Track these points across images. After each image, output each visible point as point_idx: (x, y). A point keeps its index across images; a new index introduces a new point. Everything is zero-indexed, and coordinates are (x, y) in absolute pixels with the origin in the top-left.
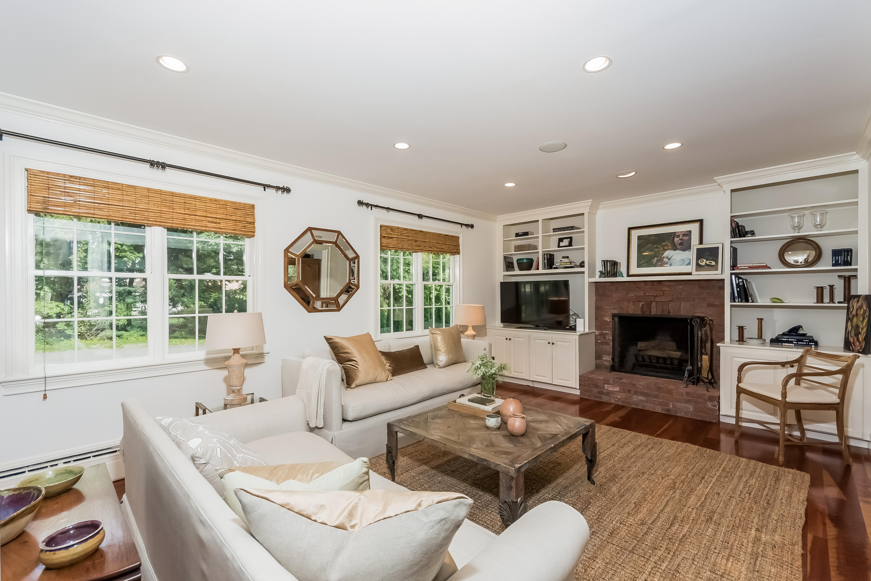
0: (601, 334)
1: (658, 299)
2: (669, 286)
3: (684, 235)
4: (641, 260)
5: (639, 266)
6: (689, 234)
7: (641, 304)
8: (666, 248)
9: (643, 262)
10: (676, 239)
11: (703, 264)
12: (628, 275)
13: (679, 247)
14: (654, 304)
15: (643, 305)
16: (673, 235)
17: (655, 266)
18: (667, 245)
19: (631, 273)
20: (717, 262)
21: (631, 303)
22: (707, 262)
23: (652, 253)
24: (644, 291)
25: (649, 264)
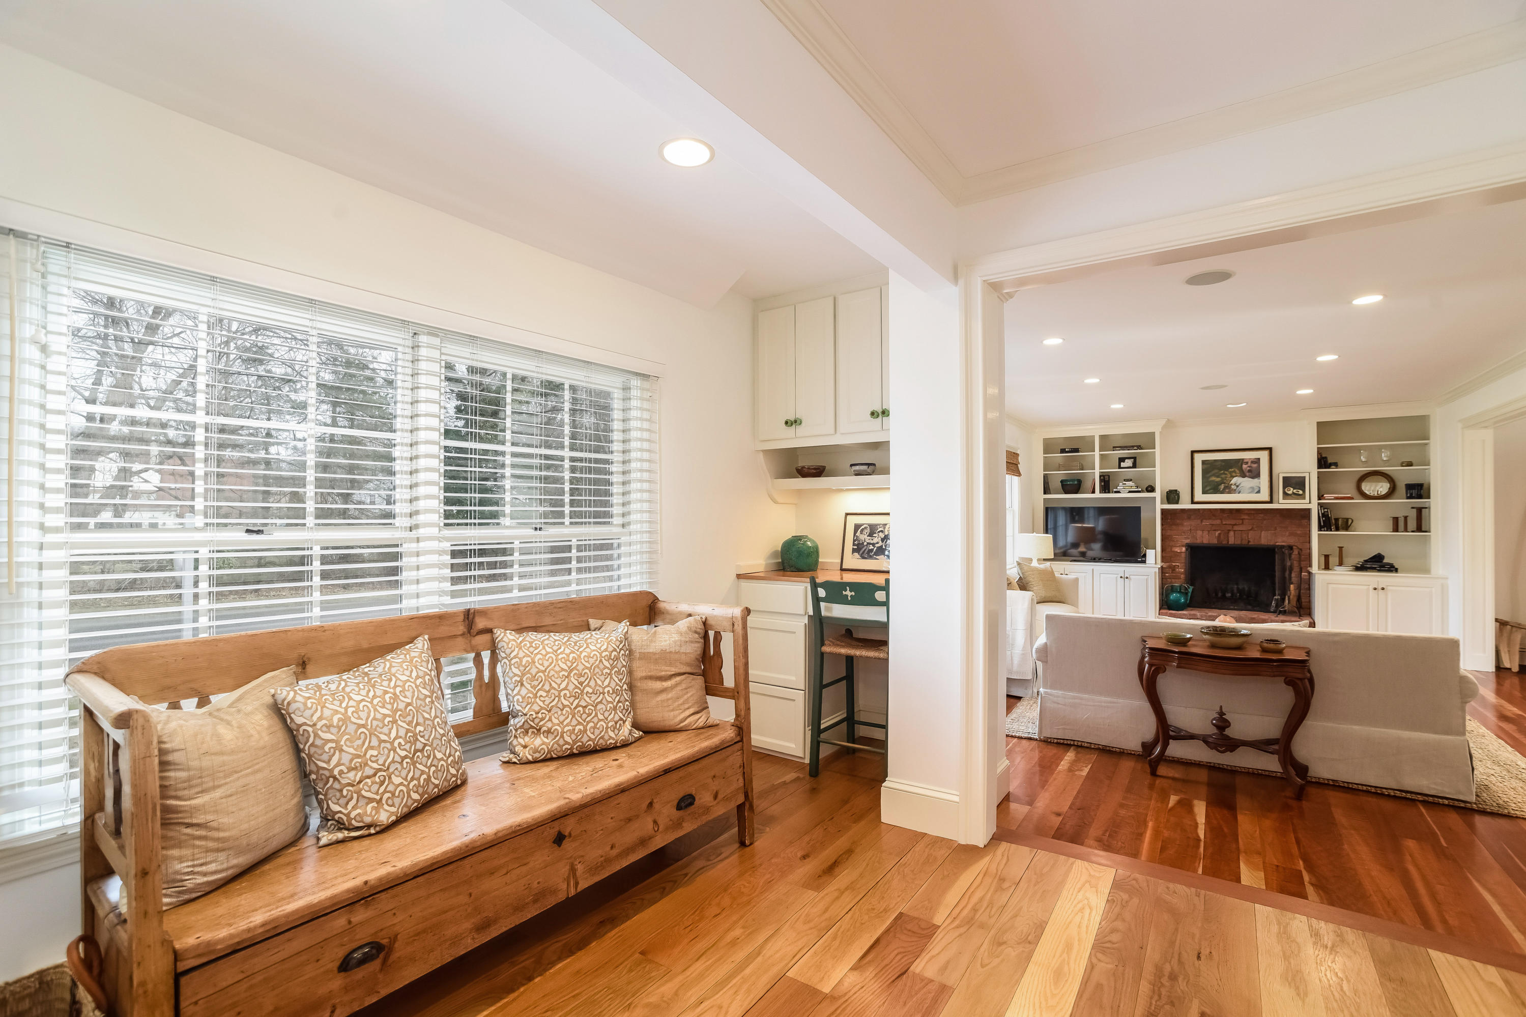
0: (1170, 567)
1: (1236, 528)
2: (1248, 514)
3: (1252, 462)
4: (1206, 486)
5: (1204, 492)
6: (1257, 461)
7: (1217, 533)
8: (1234, 474)
9: (1208, 488)
10: (1244, 466)
11: (1290, 492)
12: (1193, 502)
13: (1247, 474)
14: (1232, 533)
15: (1220, 534)
16: (1240, 462)
17: (1222, 493)
18: (1234, 472)
19: (1196, 500)
20: (1304, 491)
21: (1206, 533)
22: (1295, 491)
23: (1218, 479)
24: (1221, 519)
25: (1216, 490)
